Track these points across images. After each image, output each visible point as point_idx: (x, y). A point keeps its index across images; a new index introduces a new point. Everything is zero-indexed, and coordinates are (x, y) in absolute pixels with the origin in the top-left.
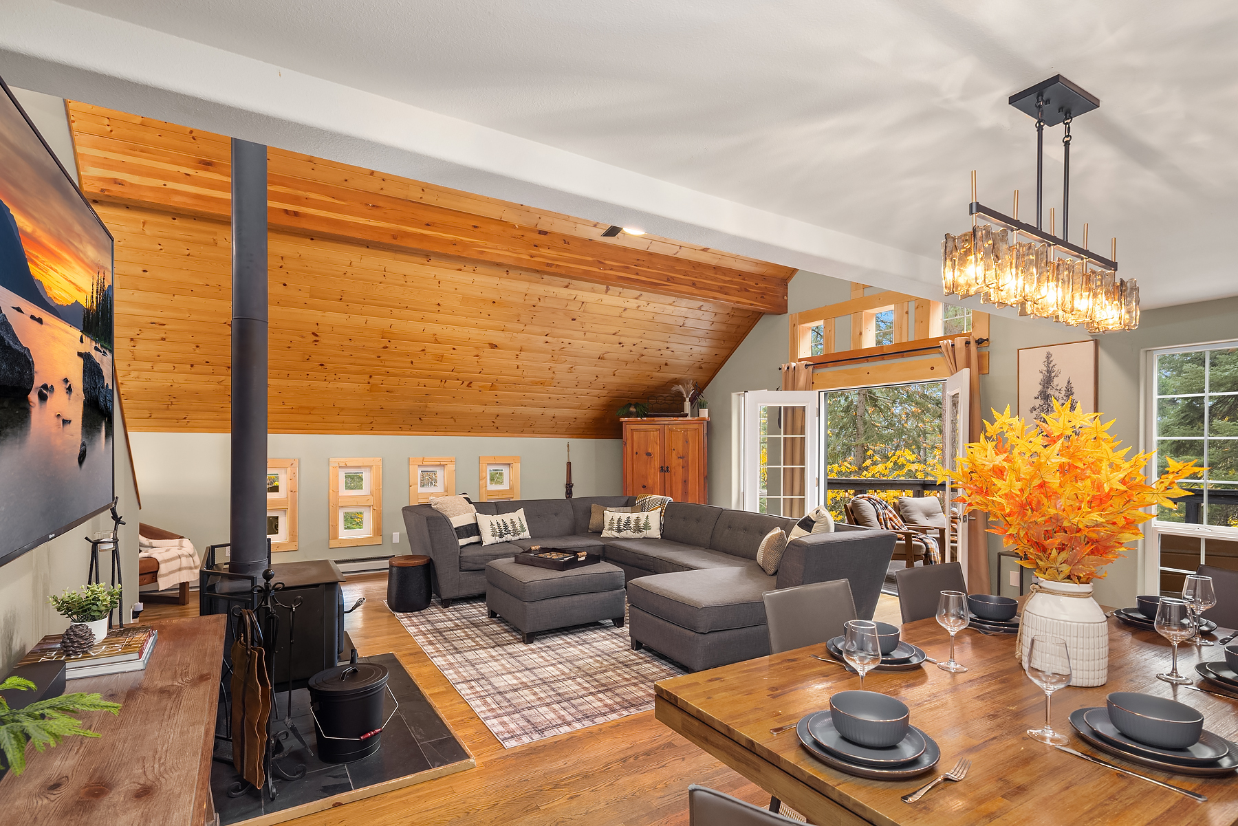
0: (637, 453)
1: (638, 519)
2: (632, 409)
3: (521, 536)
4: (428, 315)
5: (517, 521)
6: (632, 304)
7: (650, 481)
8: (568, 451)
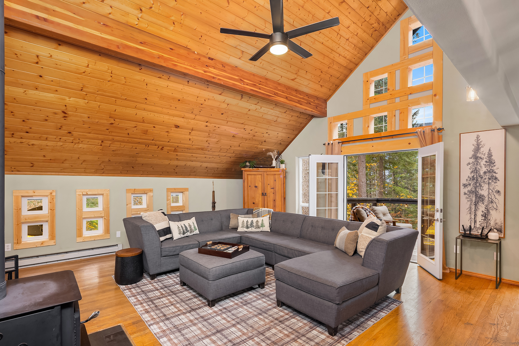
0: (250, 186)
1: (257, 221)
2: (248, 164)
3: (194, 233)
4: (139, 105)
5: (192, 224)
6: (253, 107)
7: (257, 200)
8: (213, 185)
